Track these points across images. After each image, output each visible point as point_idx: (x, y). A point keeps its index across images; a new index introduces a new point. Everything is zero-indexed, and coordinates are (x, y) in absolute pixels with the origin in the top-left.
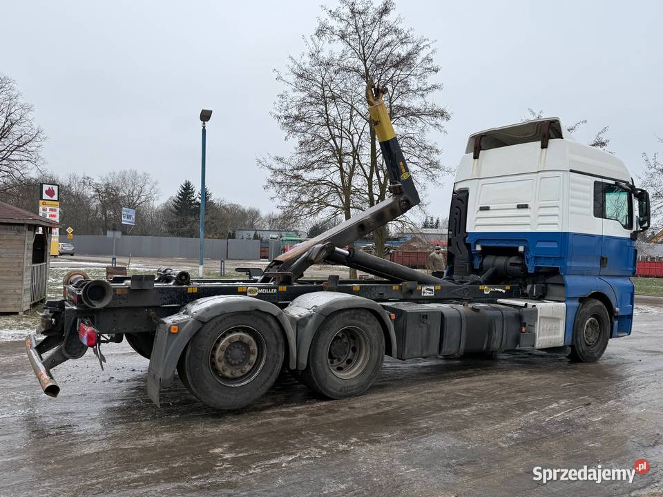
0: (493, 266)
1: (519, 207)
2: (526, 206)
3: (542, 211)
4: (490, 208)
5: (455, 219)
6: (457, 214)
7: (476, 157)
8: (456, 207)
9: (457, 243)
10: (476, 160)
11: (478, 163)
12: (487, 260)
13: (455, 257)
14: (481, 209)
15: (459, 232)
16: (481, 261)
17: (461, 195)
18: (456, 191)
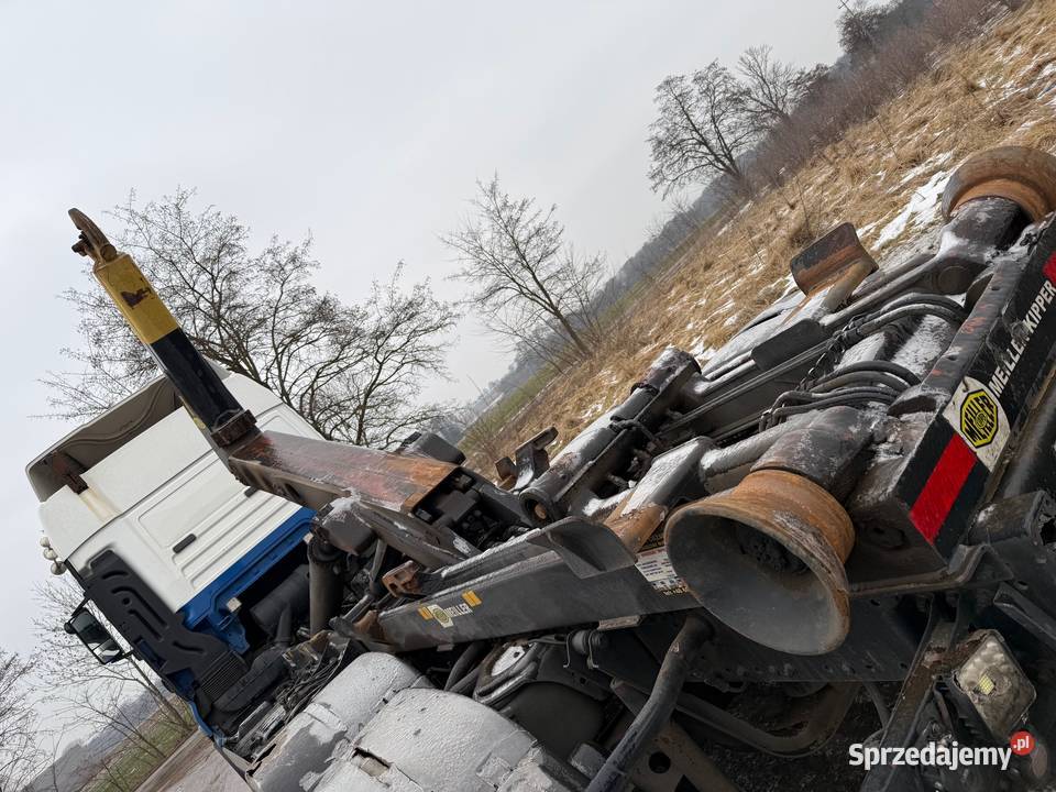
0: (282, 605)
1: (249, 493)
4: (197, 535)
5: (132, 612)
6: (126, 601)
7: (80, 487)
8: (115, 591)
9: (176, 644)
10: (85, 493)
11: (95, 495)
12: (262, 611)
13: (193, 669)
14: (179, 549)
15: (163, 623)
16: (244, 631)
17: (105, 567)
18: (85, 568)
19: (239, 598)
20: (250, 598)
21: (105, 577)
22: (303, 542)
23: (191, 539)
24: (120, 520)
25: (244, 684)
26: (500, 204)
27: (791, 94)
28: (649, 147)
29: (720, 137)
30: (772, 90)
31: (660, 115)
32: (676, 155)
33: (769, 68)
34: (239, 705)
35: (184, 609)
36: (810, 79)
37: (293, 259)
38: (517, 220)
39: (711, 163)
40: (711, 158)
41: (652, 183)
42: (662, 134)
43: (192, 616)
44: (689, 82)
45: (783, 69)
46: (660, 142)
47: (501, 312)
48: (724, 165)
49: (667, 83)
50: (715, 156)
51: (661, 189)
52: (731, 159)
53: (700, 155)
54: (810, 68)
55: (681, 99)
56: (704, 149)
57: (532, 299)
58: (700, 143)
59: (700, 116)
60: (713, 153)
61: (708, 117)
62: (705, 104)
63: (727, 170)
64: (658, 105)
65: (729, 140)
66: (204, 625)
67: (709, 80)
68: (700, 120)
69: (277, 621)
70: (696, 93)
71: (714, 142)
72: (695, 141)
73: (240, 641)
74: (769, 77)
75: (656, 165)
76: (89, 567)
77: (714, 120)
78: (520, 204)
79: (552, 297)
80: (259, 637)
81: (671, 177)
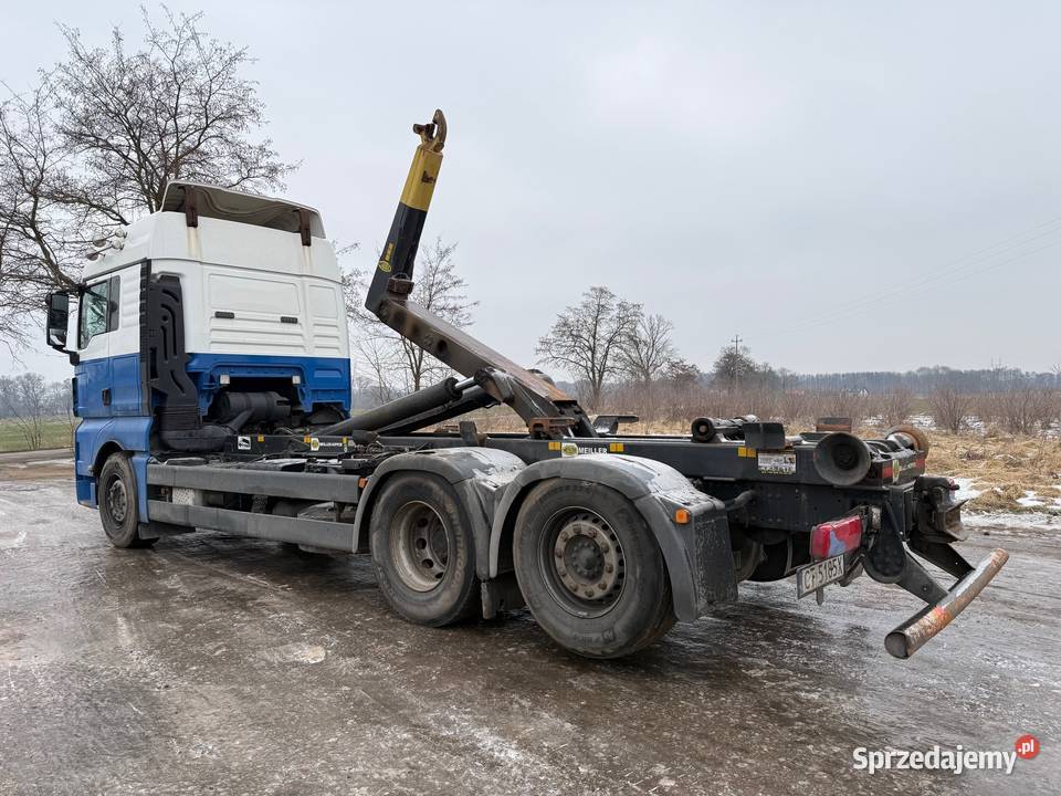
0: (249, 408)
1: (284, 320)
2: (294, 321)
3: (318, 330)
4: (236, 316)
5: (162, 327)
6: (165, 318)
7: (192, 223)
8: (163, 306)
9: (172, 372)
10: (192, 228)
11: (197, 236)
12: (236, 399)
13: (169, 398)
14: (219, 315)
15: (175, 353)
16: (211, 402)
17: (167, 285)
18: (155, 275)
19: (232, 379)
20: (238, 385)
21: (165, 291)
22: (291, 379)
23: (230, 316)
24: (198, 265)
25: (191, 435)
26: (441, 267)
27: (665, 367)
28: (556, 321)
29: (605, 356)
30: (654, 356)
31: (579, 306)
32: (570, 342)
33: (663, 340)
34: (177, 446)
35: (193, 355)
36: (683, 370)
37: (273, 170)
38: (446, 289)
39: (586, 368)
40: (590, 364)
41: (539, 346)
42: (572, 319)
43: (194, 364)
44: (614, 303)
45: (670, 348)
46: (565, 324)
47: (380, 341)
48: (594, 376)
49: (602, 291)
50: (593, 365)
51: (542, 356)
52: (601, 377)
53: (584, 356)
54: (688, 363)
55: (601, 308)
56: (589, 354)
57: (407, 352)
58: (590, 349)
59: (604, 331)
60: (593, 362)
61: (608, 336)
62: (614, 326)
63: (593, 381)
64: (584, 299)
65: (609, 363)
66: (195, 376)
67: (628, 315)
68: (603, 334)
69: (239, 413)
70: (614, 313)
71: (598, 355)
72: (587, 344)
73: (204, 406)
74: (658, 345)
75: (551, 336)
76: (159, 277)
77: (610, 341)
78: (455, 280)
79: (423, 363)
80: (218, 414)
81: (554, 354)
